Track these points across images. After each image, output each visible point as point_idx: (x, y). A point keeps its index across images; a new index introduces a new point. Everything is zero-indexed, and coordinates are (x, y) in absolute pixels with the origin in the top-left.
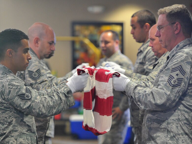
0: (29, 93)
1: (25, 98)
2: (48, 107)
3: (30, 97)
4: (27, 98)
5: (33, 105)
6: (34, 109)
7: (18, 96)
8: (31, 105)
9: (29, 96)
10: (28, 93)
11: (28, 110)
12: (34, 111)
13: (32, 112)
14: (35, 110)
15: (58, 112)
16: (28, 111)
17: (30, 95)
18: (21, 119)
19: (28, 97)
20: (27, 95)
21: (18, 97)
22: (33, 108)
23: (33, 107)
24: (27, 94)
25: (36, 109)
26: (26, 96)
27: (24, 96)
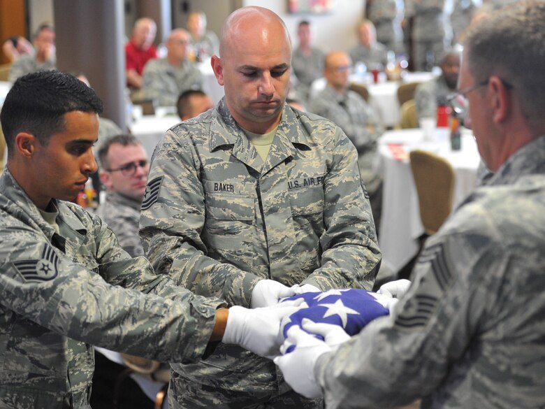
0: (52, 261)
1: (35, 273)
2: (115, 310)
3: (51, 274)
4: (42, 274)
5: (62, 290)
6: (64, 303)
7: (16, 264)
8: (57, 291)
9: (49, 269)
10: (47, 259)
11: (44, 303)
12: (62, 310)
13: (58, 313)
14: (66, 306)
15: (139, 337)
16: (45, 310)
17: (52, 266)
18: (11, 339)
19: (46, 272)
20: (44, 265)
21: (16, 267)
22: (62, 300)
23: (61, 297)
24: (46, 262)
25: (69, 305)
26: (41, 266)
27: (35, 268)
